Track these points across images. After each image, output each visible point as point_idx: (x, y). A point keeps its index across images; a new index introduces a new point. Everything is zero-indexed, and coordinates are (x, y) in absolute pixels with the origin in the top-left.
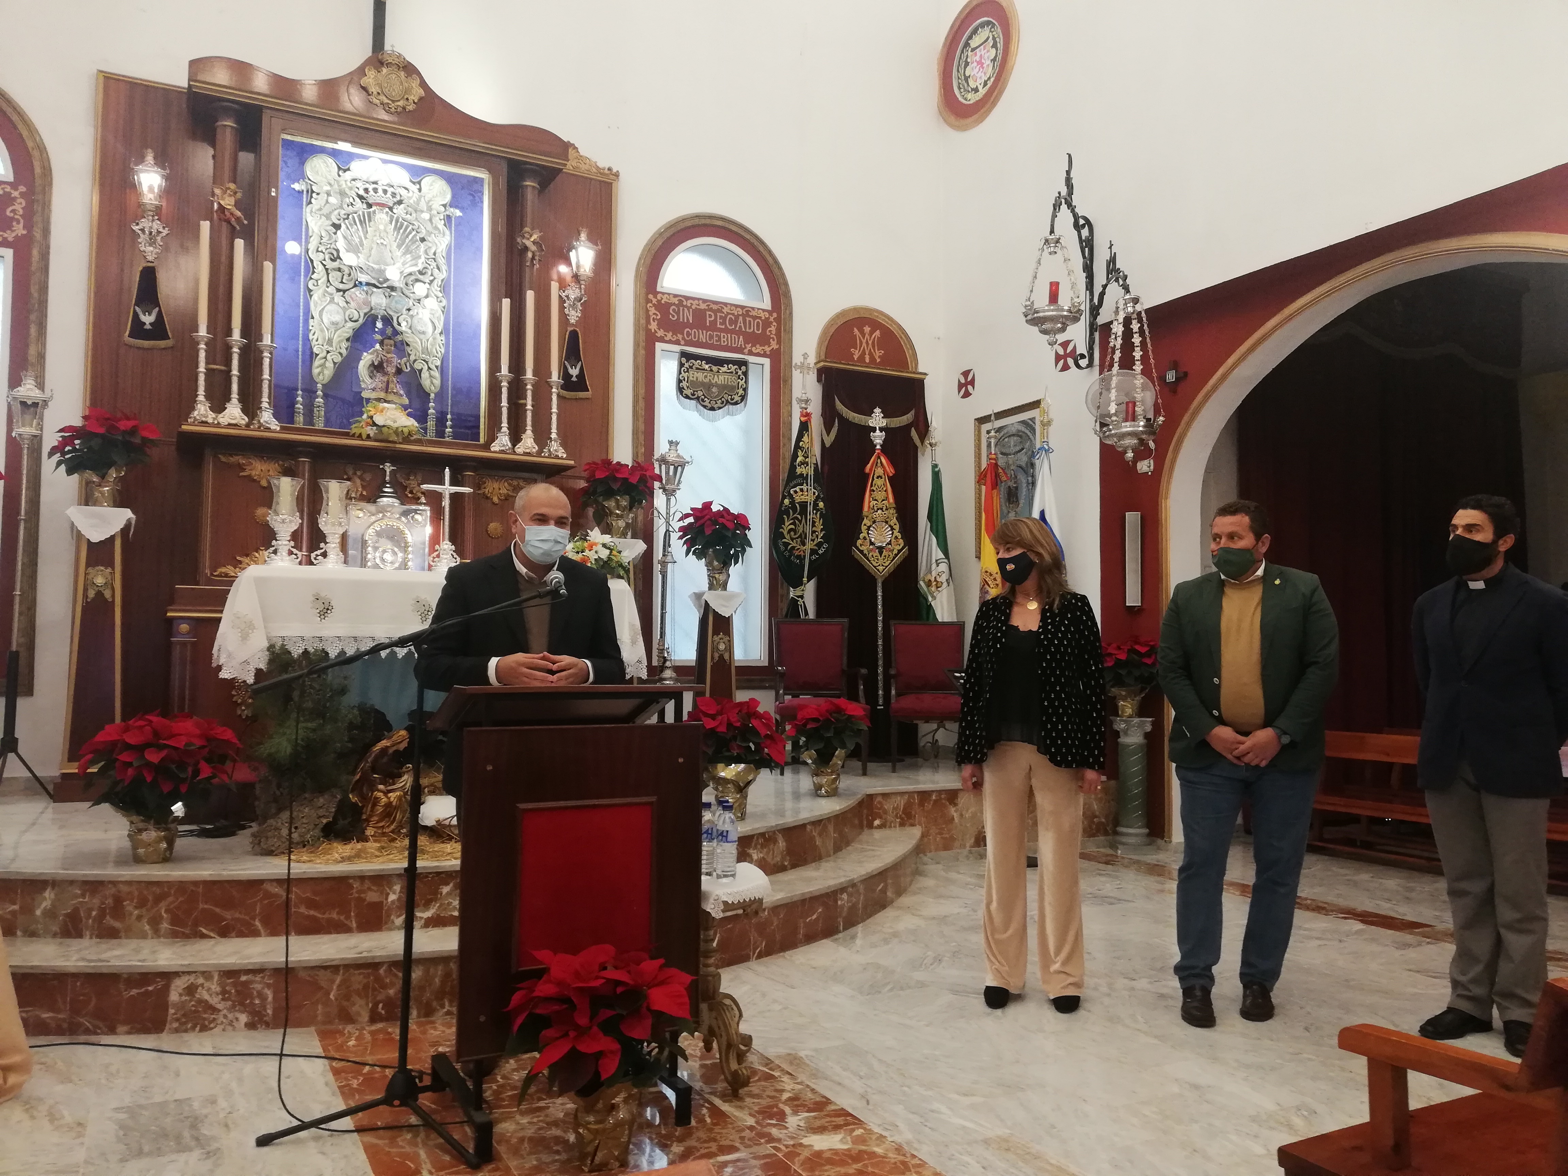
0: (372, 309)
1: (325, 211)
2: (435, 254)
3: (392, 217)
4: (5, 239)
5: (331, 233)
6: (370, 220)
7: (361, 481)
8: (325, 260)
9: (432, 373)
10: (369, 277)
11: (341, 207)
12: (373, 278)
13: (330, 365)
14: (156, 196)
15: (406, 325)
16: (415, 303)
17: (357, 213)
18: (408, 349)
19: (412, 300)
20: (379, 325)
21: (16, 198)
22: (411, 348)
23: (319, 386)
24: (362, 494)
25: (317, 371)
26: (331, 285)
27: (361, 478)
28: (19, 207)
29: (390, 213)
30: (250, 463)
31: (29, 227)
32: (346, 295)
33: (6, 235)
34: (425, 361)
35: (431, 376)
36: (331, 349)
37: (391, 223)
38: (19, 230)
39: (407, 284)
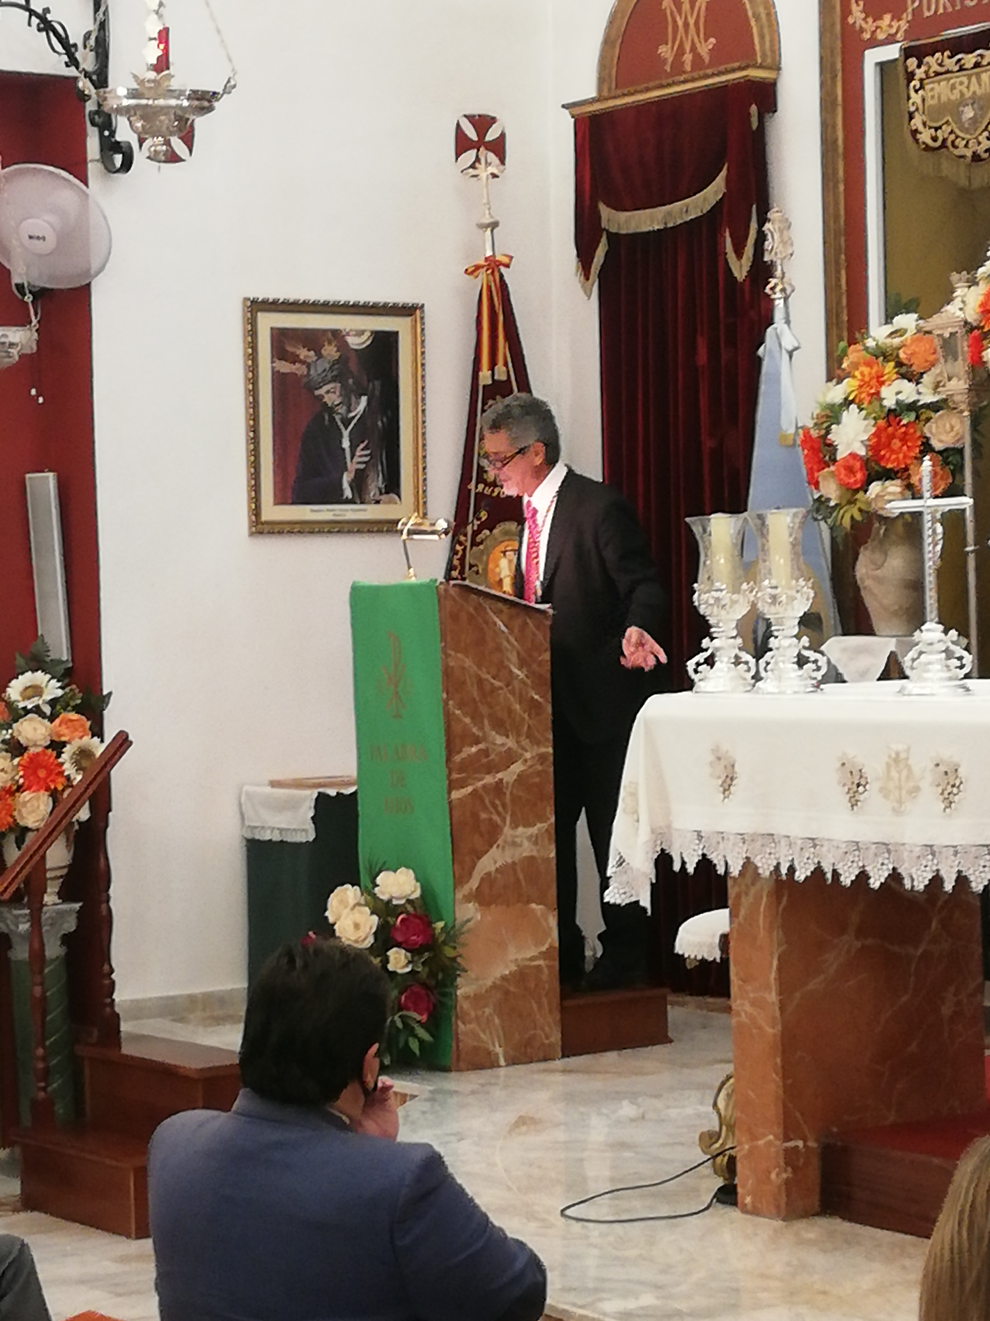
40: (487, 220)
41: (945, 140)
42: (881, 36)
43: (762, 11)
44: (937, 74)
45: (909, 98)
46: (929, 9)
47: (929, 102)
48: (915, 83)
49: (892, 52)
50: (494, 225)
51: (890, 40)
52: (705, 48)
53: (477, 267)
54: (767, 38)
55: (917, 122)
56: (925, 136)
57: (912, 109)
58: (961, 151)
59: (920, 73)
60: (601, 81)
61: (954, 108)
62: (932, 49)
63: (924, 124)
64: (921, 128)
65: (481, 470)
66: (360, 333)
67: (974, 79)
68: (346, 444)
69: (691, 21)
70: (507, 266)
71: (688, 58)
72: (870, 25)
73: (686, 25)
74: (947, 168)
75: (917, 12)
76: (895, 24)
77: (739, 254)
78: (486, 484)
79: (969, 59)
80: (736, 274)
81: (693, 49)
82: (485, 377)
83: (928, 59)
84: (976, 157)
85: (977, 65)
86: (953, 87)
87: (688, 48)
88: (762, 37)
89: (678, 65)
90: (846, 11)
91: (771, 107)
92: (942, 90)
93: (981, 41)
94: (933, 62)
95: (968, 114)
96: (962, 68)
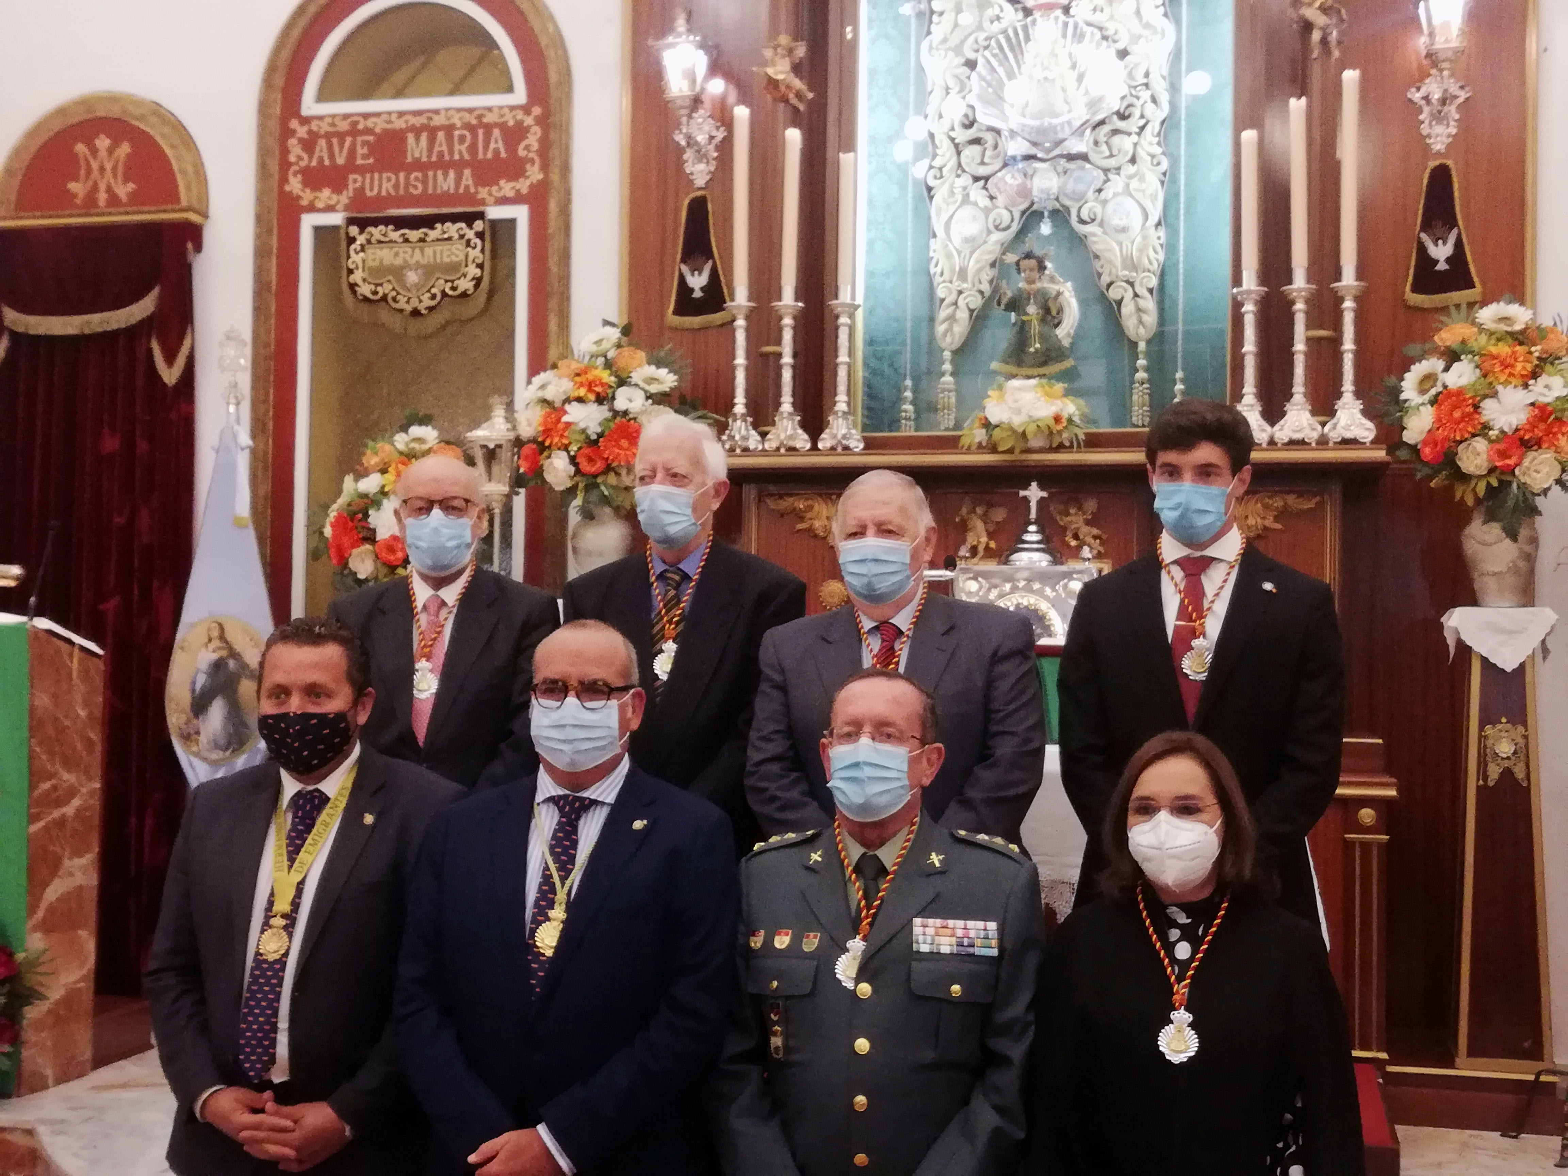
0: (1032, 204)
1: (954, 41)
2: (1147, 75)
3: (1066, 24)
4: (518, 191)
5: (963, 78)
6: (1027, 39)
7: (985, 523)
8: (953, 129)
9: (1141, 302)
10: (1028, 144)
11: (980, 28)
12: (1035, 144)
13: (963, 315)
14: (693, 81)
15: (1093, 220)
16: (1111, 176)
17: (1004, 32)
18: (1097, 265)
19: (1106, 171)
20: (1046, 228)
21: (529, 127)
22: (1102, 262)
23: (947, 355)
24: (987, 548)
25: (941, 329)
26: (964, 171)
27: (985, 518)
28: (533, 140)
29: (1062, 18)
30: (810, 508)
31: (545, 167)
32: (989, 185)
33: (518, 186)
34: (1128, 282)
35: (1139, 310)
36: (965, 286)
37: (1064, 36)
38: (534, 174)
39: (1096, 143)
41: (385, 296)
42: (320, 205)
44: (380, 242)
45: (349, 257)
46: (372, 189)
47: (370, 263)
48: (356, 246)
49: (336, 219)
51: (330, 209)
52: (123, 191)
54: (194, 190)
55: (357, 277)
56: (365, 290)
57: (351, 266)
58: (402, 304)
59: (361, 239)
61: (398, 272)
62: (376, 222)
63: (364, 280)
64: (360, 282)
67: (417, 251)
69: (108, 166)
71: (103, 196)
72: (307, 196)
73: (102, 169)
74: (384, 316)
75: (360, 191)
76: (335, 197)
77: (169, 362)
79: (414, 235)
80: (166, 379)
81: (109, 190)
83: (371, 229)
84: (416, 313)
86: (396, 254)
87: (102, 187)
88: (188, 188)
89: (91, 201)
90: (284, 180)
91: (198, 248)
92: (384, 256)
93: (429, 222)
94: (376, 232)
95: (412, 277)
96: (407, 241)
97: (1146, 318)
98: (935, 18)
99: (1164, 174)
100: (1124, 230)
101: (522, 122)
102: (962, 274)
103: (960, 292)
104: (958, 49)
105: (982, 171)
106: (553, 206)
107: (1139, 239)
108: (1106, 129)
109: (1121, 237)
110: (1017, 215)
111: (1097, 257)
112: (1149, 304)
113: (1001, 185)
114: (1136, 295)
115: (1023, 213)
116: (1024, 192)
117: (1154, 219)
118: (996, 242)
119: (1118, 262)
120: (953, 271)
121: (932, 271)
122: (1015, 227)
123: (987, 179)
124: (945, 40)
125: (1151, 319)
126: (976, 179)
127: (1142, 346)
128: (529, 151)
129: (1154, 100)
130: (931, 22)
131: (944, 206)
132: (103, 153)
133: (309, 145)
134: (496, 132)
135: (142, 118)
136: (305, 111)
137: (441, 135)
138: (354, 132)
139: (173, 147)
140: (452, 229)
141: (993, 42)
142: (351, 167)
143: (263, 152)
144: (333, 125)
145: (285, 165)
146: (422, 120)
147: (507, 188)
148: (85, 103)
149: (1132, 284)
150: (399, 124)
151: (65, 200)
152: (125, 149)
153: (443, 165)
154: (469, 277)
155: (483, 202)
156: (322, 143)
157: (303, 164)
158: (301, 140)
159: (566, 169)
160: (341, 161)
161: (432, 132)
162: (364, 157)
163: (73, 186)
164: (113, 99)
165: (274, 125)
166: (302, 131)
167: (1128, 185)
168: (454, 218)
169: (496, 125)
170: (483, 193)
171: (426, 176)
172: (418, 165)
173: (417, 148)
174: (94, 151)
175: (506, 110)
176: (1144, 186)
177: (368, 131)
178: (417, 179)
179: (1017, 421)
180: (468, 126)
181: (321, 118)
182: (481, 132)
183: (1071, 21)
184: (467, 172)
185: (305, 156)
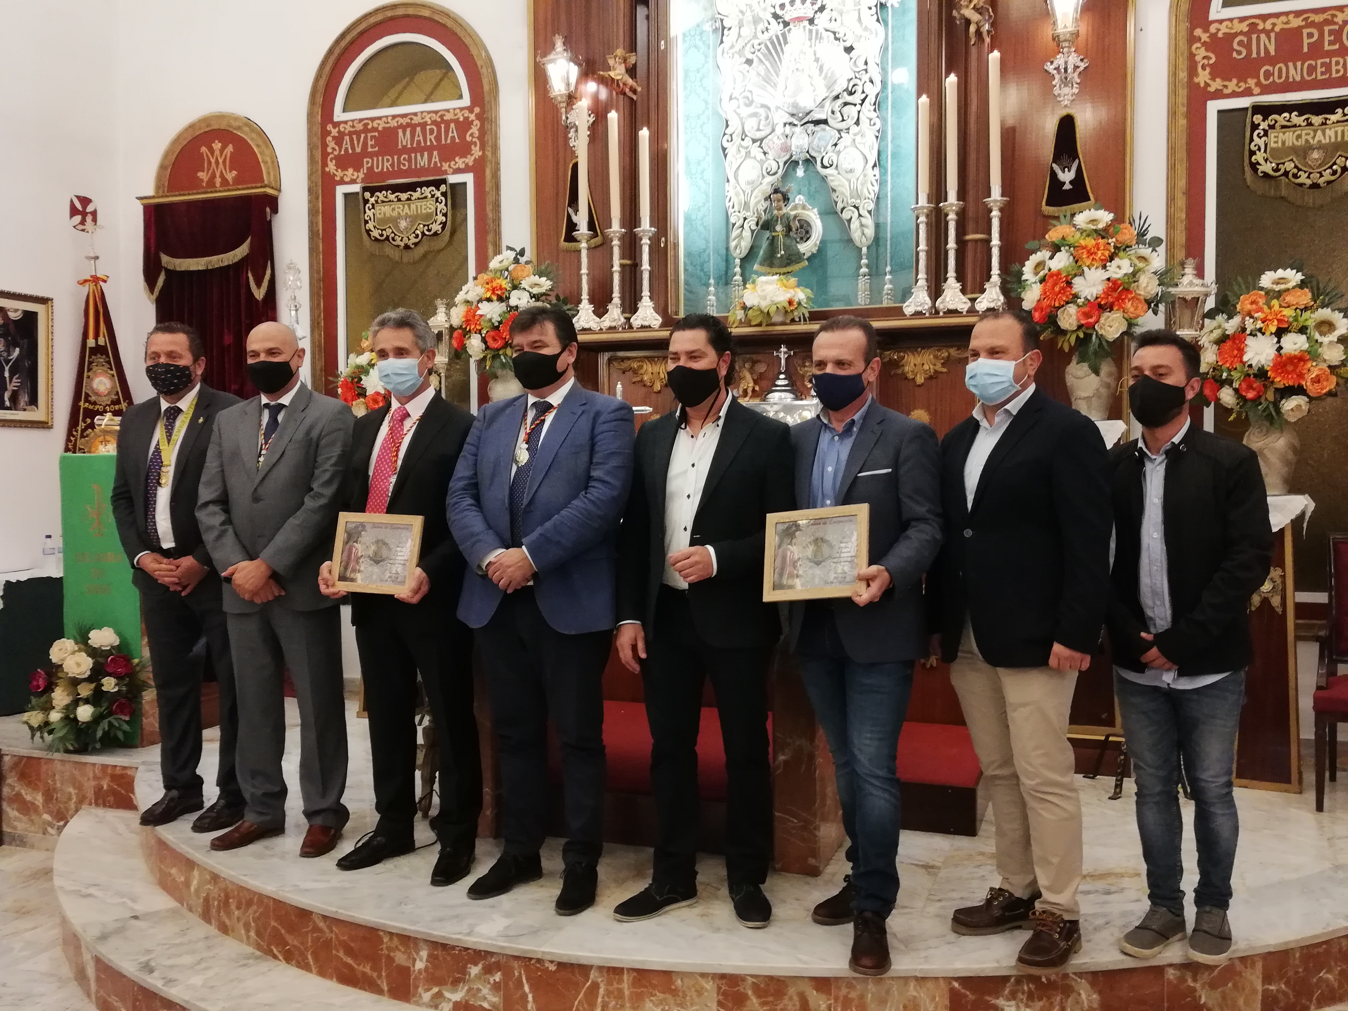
0: (791, 156)
1: (738, 47)
2: (866, 63)
3: (810, 31)
4: (467, 165)
5: (745, 72)
6: (786, 42)
7: (752, 374)
8: (739, 107)
9: (863, 220)
10: (787, 115)
11: (755, 37)
12: (793, 115)
13: (747, 234)
14: (568, 85)
15: (831, 166)
16: (843, 134)
17: (771, 39)
18: (834, 196)
19: (839, 131)
20: (800, 172)
21: (473, 121)
22: (837, 194)
23: (738, 261)
24: (754, 390)
25: (733, 244)
26: (746, 136)
27: (751, 371)
28: (475, 130)
29: (808, 27)
30: (641, 367)
31: (483, 148)
32: (763, 145)
33: (467, 161)
34: (855, 206)
35: (862, 225)
36: (749, 214)
37: (810, 39)
38: (476, 152)
39: (833, 112)
40: (92, 255)
41: (388, 237)
42: (347, 179)
43: (268, 159)
44: (383, 202)
45: (365, 212)
46: (378, 168)
47: (378, 216)
48: (369, 205)
49: (356, 188)
50: (97, 258)
51: (353, 182)
52: (230, 176)
53: (86, 281)
54: (272, 174)
55: (370, 225)
56: (375, 233)
57: (367, 219)
58: (398, 242)
59: (372, 200)
60: (158, 188)
61: (394, 221)
62: (380, 189)
63: (375, 227)
64: (372, 229)
65: (87, 395)
66: (16, 311)
67: (406, 206)
68: (7, 374)
69: (221, 161)
70: (105, 281)
71: (218, 181)
72: (339, 174)
74: (388, 250)
75: (371, 169)
76: (356, 174)
77: (259, 285)
78: (90, 402)
79: (404, 196)
80: (257, 296)
81: (222, 176)
82: (91, 343)
83: (378, 194)
84: (407, 247)
85: (409, 199)
86: (393, 209)
87: (218, 175)
88: (269, 173)
89: (211, 183)
90: (325, 164)
91: (275, 210)
92: (385, 210)
93: (411, 187)
94: (381, 195)
95: (403, 224)
96: (399, 200)
97: (867, 231)
98: (726, 31)
99: (878, 131)
100: (851, 171)
101: (468, 118)
102: (746, 205)
103: (745, 219)
104: (741, 52)
105: (759, 135)
106: (488, 172)
107: (862, 177)
108: (840, 102)
109: (849, 176)
110: (781, 165)
111: (834, 190)
112: (869, 221)
113: (771, 144)
114: (860, 215)
115: (785, 163)
116: (786, 148)
117: (871, 163)
118: (768, 183)
119: (848, 194)
120: (740, 204)
121: (727, 205)
122: (780, 172)
123: (762, 140)
124: (732, 47)
125: (870, 232)
126: (754, 141)
127: (864, 250)
128: (473, 137)
129: (872, 81)
130: (723, 35)
131: (734, 160)
132: (217, 153)
133: (339, 140)
134: (452, 125)
135: (239, 128)
136: (336, 119)
137: (418, 129)
138: (366, 130)
139: (258, 146)
140: (427, 191)
141: (763, 46)
142: (365, 153)
143: (311, 148)
144: (353, 127)
145: (325, 155)
146: (407, 120)
147: (460, 162)
148: (206, 120)
149: (857, 208)
150: (393, 124)
151: (195, 184)
152: (230, 148)
153: (420, 149)
154: (438, 222)
155: (445, 173)
156: (347, 138)
157: (336, 153)
158: (334, 138)
159: (495, 148)
160: (358, 150)
161: (413, 127)
162: (372, 146)
163: (201, 175)
164: (221, 117)
165: (317, 128)
166: (334, 132)
167: (854, 140)
168: (428, 184)
169: (452, 121)
170: (445, 166)
171: (410, 158)
172: (405, 150)
173: (404, 139)
174: (212, 151)
175: (458, 111)
176: (864, 140)
177: (374, 129)
178: (404, 159)
179: (764, 305)
180: (434, 123)
181: (346, 122)
182: (443, 126)
183: (814, 28)
184: (435, 153)
185: (337, 148)
